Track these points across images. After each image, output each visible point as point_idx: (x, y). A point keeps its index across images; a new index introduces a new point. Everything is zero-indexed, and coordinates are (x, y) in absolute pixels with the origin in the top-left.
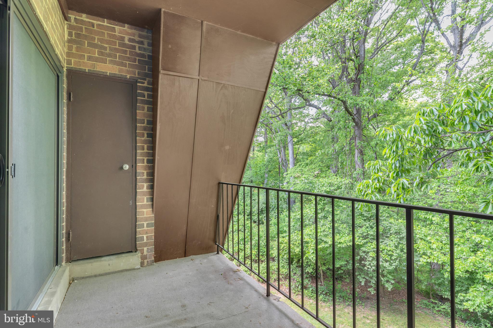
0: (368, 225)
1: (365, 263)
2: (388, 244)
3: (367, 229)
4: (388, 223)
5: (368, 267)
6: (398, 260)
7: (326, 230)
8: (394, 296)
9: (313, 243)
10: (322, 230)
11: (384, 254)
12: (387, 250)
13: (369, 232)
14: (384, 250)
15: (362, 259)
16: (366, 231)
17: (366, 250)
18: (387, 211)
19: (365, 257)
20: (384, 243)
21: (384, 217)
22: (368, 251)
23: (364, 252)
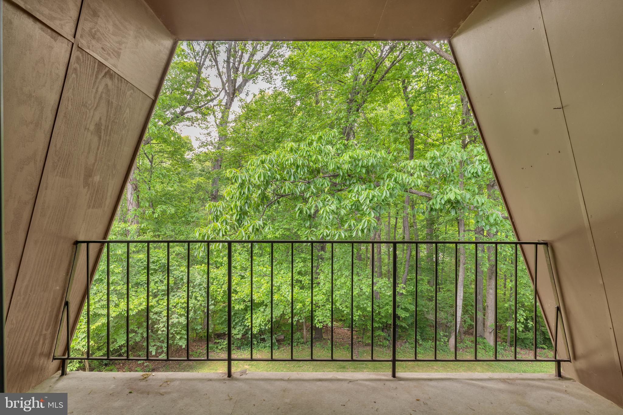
0: (157, 279)
1: (159, 326)
2: (181, 296)
3: (157, 285)
4: (179, 272)
5: (162, 329)
6: (193, 311)
7: (102, 299)
8: (180, 353)
9: (84, 323)
10: (96, 300)
11: (178, 309)
12: (181, 303)
13: (159, 288)
14: (178, 304)
15: (154, 323)
16: (156, 288)
17: (159, 309)
18: (175, 259)
19: (158, 318)
20: (176, 296)
21: (174, 266)
22: (162, 310)
23: (156, 313)
